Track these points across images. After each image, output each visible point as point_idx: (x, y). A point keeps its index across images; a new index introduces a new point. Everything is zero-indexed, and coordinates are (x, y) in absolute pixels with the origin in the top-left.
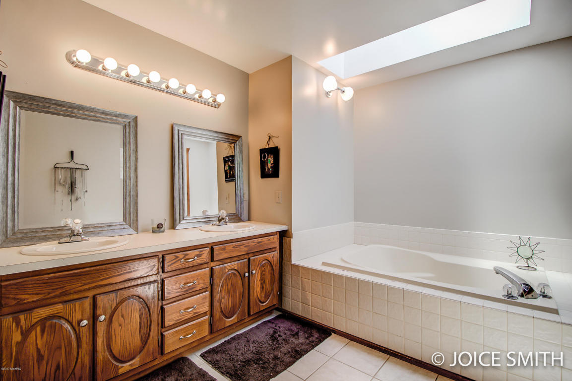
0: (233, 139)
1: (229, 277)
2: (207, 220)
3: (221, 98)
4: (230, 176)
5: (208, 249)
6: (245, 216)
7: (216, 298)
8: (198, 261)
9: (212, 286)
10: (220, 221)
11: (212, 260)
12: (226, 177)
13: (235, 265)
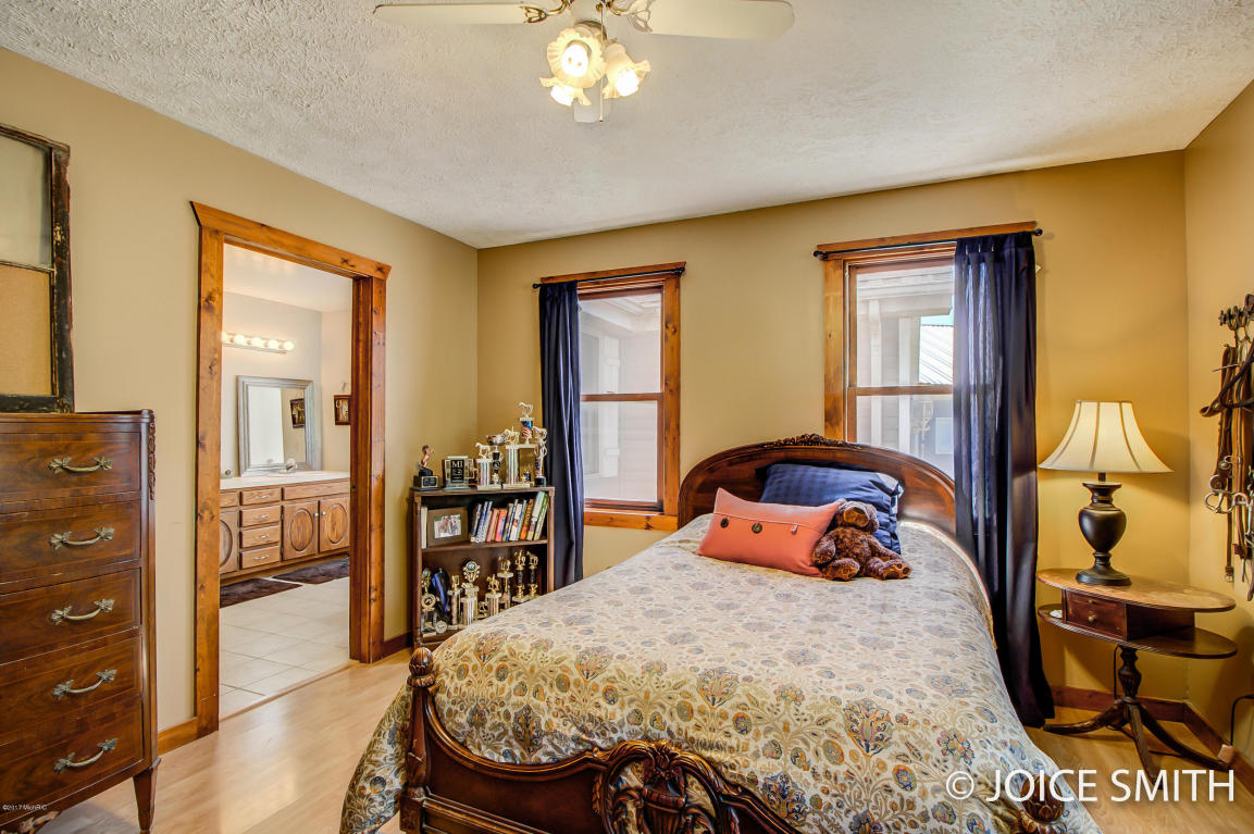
0: (302, 384)
1: (299, 515)
2: (273, 469)
3: (289, 346)
4: (298, 422)
5: (279, 490)
6: (317, 464)
7: (287, 532)
8: (270, 499)
9: (282, 521)
10: (288, 469)
11: (283, 499)
12: (294, 422)
13: (305, 505)
